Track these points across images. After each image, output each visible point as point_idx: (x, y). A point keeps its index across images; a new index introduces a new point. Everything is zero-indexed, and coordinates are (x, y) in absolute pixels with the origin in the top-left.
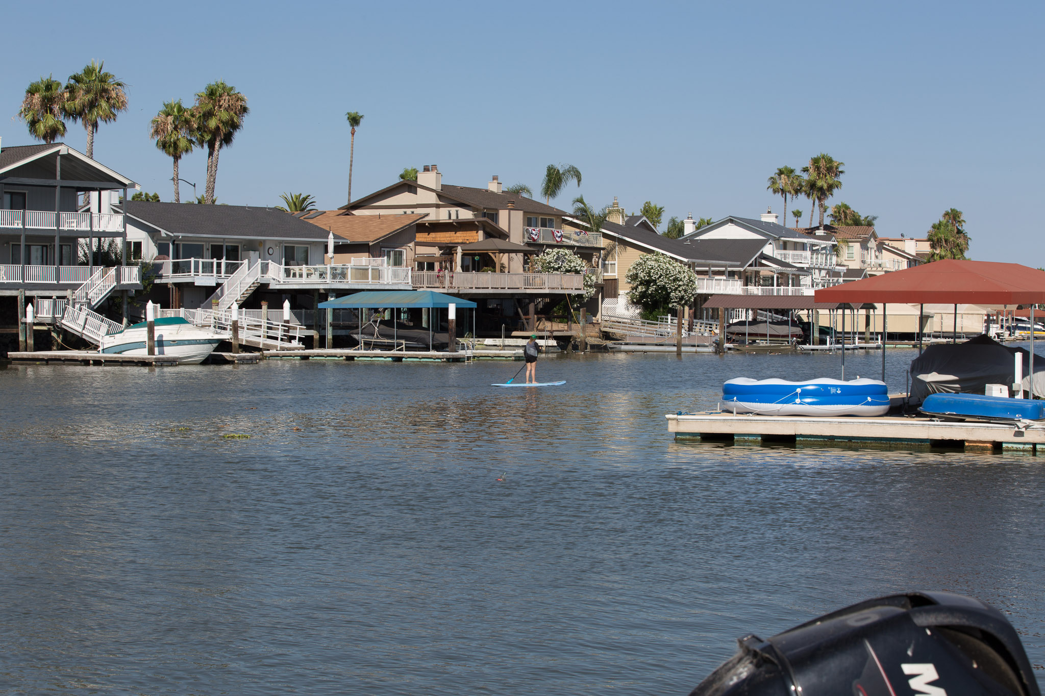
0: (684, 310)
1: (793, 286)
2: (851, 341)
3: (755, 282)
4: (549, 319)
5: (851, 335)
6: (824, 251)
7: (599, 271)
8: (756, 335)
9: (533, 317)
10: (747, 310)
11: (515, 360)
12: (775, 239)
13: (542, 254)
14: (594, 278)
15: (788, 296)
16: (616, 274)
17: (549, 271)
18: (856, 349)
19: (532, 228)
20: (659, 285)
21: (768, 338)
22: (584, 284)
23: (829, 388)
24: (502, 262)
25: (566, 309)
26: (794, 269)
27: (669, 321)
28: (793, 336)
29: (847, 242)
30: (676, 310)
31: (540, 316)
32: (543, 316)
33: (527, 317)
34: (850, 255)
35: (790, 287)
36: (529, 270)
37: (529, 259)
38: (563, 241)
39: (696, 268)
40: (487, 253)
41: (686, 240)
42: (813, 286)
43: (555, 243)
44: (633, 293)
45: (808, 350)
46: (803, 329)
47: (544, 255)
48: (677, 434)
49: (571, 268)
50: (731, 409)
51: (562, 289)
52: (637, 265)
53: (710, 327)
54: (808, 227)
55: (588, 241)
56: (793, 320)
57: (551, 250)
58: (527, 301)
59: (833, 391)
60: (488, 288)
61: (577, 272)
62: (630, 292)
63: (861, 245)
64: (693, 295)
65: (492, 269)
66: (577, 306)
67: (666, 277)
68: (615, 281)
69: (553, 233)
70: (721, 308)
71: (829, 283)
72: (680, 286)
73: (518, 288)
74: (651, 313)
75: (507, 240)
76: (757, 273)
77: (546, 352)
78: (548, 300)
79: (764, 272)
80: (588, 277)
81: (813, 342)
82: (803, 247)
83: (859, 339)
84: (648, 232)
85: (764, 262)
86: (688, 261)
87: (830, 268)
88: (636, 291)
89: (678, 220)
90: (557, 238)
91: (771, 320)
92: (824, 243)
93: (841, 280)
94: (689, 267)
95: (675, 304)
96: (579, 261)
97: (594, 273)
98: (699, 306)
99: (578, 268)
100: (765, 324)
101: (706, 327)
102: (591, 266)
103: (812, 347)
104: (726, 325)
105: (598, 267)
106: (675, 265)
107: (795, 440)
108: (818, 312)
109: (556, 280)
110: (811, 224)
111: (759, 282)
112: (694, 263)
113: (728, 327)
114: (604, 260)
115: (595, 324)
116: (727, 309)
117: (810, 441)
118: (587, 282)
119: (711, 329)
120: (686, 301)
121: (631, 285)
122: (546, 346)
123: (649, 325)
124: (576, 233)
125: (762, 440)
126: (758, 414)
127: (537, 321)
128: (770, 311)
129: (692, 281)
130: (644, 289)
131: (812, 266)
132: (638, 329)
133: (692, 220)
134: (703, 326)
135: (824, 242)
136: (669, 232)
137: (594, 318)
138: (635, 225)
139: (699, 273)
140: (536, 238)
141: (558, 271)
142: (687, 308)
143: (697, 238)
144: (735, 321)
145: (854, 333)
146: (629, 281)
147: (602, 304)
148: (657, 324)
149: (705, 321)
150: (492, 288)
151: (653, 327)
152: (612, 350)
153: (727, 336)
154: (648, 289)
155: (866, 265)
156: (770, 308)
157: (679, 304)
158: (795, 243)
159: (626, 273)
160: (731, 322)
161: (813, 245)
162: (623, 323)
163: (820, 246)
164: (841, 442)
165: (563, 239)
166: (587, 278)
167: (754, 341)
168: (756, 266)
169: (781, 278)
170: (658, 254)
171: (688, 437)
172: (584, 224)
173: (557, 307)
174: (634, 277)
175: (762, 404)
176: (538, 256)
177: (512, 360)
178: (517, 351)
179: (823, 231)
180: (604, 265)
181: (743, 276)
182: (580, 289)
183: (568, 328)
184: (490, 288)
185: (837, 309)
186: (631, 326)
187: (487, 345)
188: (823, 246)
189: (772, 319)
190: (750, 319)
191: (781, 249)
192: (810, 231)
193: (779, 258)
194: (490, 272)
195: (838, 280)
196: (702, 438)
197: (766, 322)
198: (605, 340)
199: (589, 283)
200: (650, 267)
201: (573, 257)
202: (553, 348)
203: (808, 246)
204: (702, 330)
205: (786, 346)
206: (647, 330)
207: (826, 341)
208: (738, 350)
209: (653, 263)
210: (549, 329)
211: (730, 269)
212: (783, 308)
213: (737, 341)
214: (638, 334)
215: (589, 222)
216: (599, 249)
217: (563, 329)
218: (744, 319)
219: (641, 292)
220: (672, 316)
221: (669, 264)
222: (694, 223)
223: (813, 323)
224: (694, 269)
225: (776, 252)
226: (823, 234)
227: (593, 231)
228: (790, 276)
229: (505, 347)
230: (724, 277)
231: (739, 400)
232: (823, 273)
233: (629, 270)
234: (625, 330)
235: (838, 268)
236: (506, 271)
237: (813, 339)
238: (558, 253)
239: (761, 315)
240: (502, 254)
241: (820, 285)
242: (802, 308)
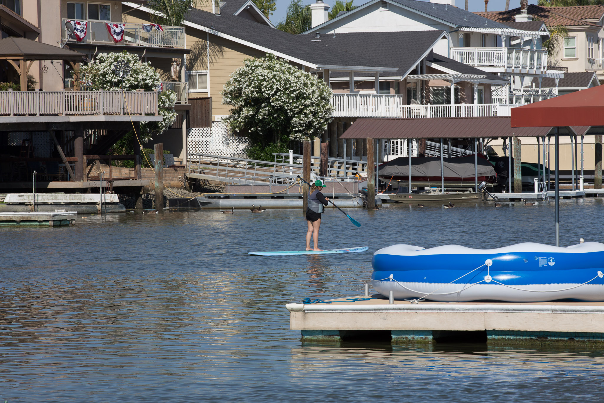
0: (313, 143)
1: (480, 102)
2: (573, 185)
3: (422, 97)
4: (106, 162)
5: (573, 176)
6: (528, 47)
7: (182, 86)
8: (424, 179)
9: (81, 158)
10: (410, 141)
11: (54, 226)
12: (452, 31)
13: (92, 62)
14: (173, 96)
15: (473, 118)
16: (208, 90)
17: (103, 88)
18: (581, 197)
19: (76, 20)
20: (274, 107)
21: (443, 184)
22: (159, 106)
23: (536, 258)
24: (29, 74)
25: (133, 145)
26: (482, 76)
27: (291, 160)
28: (481, 179)
29: (566, 31)
30: (301, 144)
31: (91, 157)
32: (97, 157)
33: (72, 159)
34: (570, 52)
35: (476, 104)
36: (72, 86)
37: (71, 68)
38: (125, 41)
39: (331, 79)
40: (5, 60)
41: (314, 34)
42: (511, 101)
43: (112, 43)
44: (235, 119)
45: (505, 200)
46: (497, 169)
47: (95, 63)
48: (304, 332)
49: (139, 82)
50: (385, 294)
51: (124, 114)
52: (241, 75)
53: (353, 169)
54: (503, 10)
55: (163, 39)
56: (480, 155)
57: (105, 55)
58: (71, 134)
59: (542, 262)
60: (9, 115)
61: (148, 88)
62: (231, 117)
63: (587, 36)
64: (327, 120)
65: (15, 86)
66: (149, 140)
67: (284, 94)
68: (206, 101)
69: (109, 28)
70: (370, 139)
71: (536, 95)
72: (306, 106)
73: (57, 115)
74: (262, 149)
75: (37, 40)
76: (424, 83)
77: (103, 213)
78: (103, 132)
79: (435, 82)
80: (164, 95)
81: (513, 187)
82: (496, 41)
83: (585, 181)
84: (256, 24)
85: (434, 66)
86: (319, 68)
87: (538, 72)
88: (239, 116)
89: (303, 4)
90: (115, 36)
91: (446, 156)
92: (527, 35)
93: (556, 90)
94: (320, 77)
95: (299, 135)
96: (150, 71)
97: (174, 89)
98: (336, 136)
99: (150, 82)
100: (438, 162)
101: (347, 168)
102: (170, 78)
103: (511, 195)
104: (377, 164)
105: (180, 80)
106: (298, 74)
107: (486, 339)
108: (519, 142)
109: (115, 101)
110: (508, 4)
111: (427, 97)
112: (327, 71)
113: (381, 167)
114: (190, 68)
115: (178, 167)
116: (379, 140)
117: (509, 340)
118: (164, 102)
119: (354, 172)
120: (316, 130)
121: (231, 107)
122: (103, 204)
123: (261, 168)
124: (145, 27)
125: (433, 339)
126: (427, 300)
127: (88, 165)
128: (445, 142)
129: (324, 98)
130: (251, 113)
131: (510, 71)
132: (243, 173)
133: (323, 5)
134: (343, 167)
135: (529, 32)
136: (287, 24)
137: (175, 159)
138: (236, 14)
139: (335, 85)
140: (82, 35)
141: (118, 86)
142: (317, 141)
143: (332, 32)
144: (392, 158)
145: (578, 173)
146: (229, 100)
147: (187, 137)
148: (273, 166)
149: (345, 160)
150: (15, 115)
151: (266, 171)
152: (206, 207)
153: (380, 181)
154: (257, 112)
155: (595, 67)
156: (445, 137)
157: (306, 134)
158: (483, 35)
159: (223, 87)
160: (385, 160)
161: (511, 38)
162: (221, 165)
163: (522, 38)
164: (558, 341)
165: (125, 37)
166: (164, 98)
167: (422, 189)
168: (422, 73)
169: (462, 90)
170: (271, 58)
171: (320, 337)
172: (157, 13)
173: (118, 143)
174: (236, 94)
175: (433, 284)
176: (86, 64)
177: (50, 226)
178: (56, 212)
179: (527, 16)
180: (189, 77)
181: (403, 89)
182: (153, 114)
183: (135, 174)
184: (12, 115)
185: (549, 135)
186: (233, 169)
187: (8, 204)
188: (526, 39)
189: (449, 155)
190: (415, 154)
191: (461, 46)
192: (505, 16)
193: (458, 59)
194: (10, 90)
195: (550, 91)
196: (341, 338)
197: (439, 158)
198: (194, 191)
199: (167, 105)
200: (261, 78)
201: (140, 65)
202: (113, 206)
203: (504, 39)
204: (342, 174)
205: (470, 194)
206: (257, 175)
207: (533, 185)
208: (397, 202)
209: (265, 72)
210: (107, 176)
211: (382, 78)
212: (465, 136)
213: (395, 189)
214: (244, 181)
215: (164, 9)
216: (181, 52)
217: (128, 176)
218: (405, 155)
219: (246, 117)
220: (294, 153)
221: (289, 73)
222: (326, 9)
223: (512, 159)
224: (327, 80)
225: (452, 50)
226: (526, 20)
227: (170, 25)
228: (476, 87)
229: (37, 205)
230: (373, 92)
231: (398, 278)
232: (528, 80)
233: (228, 84)
234: (224, 176)
235: (550, 71)
236: (37, 88)
237: (513, 183)
238: (116, 59)
239: (432, 148)
240: (28, 62)
241: (523, 100)
242: (495, 136)
